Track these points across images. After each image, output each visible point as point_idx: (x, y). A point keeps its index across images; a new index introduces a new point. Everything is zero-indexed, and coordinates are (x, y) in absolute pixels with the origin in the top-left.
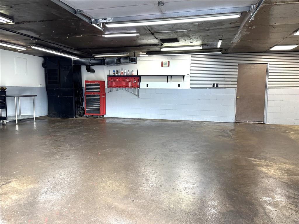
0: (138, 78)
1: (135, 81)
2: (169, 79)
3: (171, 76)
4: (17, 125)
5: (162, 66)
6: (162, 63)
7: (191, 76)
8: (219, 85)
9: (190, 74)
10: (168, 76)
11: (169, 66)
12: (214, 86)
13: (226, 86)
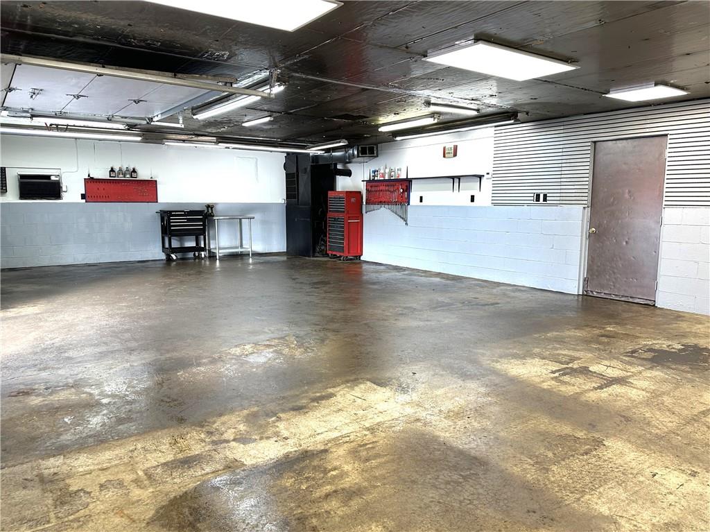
0: (407, 183)
1: (402, 191)
2: (456, 185)
3: (459, 178)
4: (218, 261)
5: (444, 156)
6: (444, 148)
7: (494, 176)
8: (548, 198)
9: (491, 172)
10: (453, 178)
11: (455, 155)
12: (539, 201)
13: (564, 201)
